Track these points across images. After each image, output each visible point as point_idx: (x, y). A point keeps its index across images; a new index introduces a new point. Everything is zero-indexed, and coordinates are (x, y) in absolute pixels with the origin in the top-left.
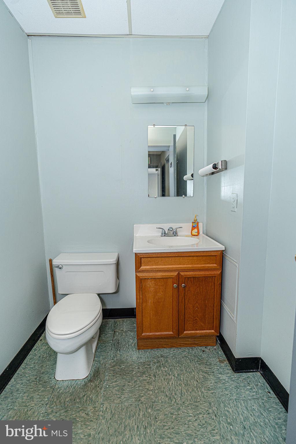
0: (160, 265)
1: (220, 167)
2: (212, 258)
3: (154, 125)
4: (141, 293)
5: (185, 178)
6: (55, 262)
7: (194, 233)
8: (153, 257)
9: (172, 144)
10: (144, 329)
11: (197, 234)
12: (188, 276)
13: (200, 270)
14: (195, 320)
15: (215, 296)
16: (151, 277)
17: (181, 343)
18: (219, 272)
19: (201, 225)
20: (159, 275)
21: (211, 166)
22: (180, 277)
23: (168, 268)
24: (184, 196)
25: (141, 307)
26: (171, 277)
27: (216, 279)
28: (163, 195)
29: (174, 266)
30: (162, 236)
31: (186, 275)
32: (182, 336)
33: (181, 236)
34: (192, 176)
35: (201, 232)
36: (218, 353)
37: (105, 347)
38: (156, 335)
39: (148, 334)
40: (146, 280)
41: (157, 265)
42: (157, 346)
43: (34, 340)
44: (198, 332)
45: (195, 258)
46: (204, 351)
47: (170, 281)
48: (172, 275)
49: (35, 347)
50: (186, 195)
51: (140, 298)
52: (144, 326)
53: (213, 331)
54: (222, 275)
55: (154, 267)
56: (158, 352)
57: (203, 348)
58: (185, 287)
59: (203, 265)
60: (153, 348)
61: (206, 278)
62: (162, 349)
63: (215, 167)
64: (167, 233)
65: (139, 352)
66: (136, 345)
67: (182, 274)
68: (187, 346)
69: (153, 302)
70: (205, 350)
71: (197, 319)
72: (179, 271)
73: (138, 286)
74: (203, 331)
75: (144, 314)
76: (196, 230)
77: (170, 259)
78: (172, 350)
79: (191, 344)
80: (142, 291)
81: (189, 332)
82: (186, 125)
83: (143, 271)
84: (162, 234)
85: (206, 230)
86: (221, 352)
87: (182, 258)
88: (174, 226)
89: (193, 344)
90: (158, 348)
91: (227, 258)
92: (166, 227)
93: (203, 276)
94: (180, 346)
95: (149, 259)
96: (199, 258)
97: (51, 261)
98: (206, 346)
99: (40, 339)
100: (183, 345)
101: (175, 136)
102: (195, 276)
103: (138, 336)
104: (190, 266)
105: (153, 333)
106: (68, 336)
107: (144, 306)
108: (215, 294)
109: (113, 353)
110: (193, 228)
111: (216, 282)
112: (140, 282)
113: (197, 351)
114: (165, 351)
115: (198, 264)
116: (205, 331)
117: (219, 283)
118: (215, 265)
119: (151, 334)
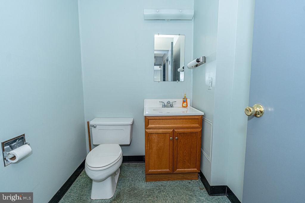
0: (161, 124)
1: (201, 60)
2: (195, 120)
3: (159, 34)
4: (148, 143)
5: (179, 70)
6: (91, 123)
7: (184, 106)
8: (157, 119)
9: (170, 49)
10: (150, 167)
11: (186, 106)
12: (180, 132)
13: (188, 128)
14: (184, 162)
15: (198, 146)
16: (155, 133)
17: (175, 178)
18: (200, 130)
19: (188, 101)
20: (161, 131)
21: (195, 60)
22: (174, 132)
23: (167, 127)
24: (177, 81)
25: (148, 153)
26: (168, 132)
27: (198, 134)
28: (164, 80)
29: (171, 125)
30: (163, 107)
31: (178, 132)
32: (175, 172)
33: (175, 107)
34: (183, 68)
35: (189, 105)
36: (199, 184)
37: (124, 180)
38: (158, 171)
39: (152, 170)
40: (152, 134)
41: (160, 125)
42: (158, 179)
43: (76, 175)
44: (186, 169)
45: (184, 120)
46: (189, 183)
47: (168, 135)
48: (169, 131)
49: (77, 180)
50: (179, 80)
51: (148, 146)
52: (150, 165)
53: (196, 169)
54: (202, 132)
55: (157, 126)
56: (159, 183)
57: (189, 181)
58: (177, 139)
59: (189, 125)
60: (156, 180)
61: (191, 133)
62: (162, 182)
63: (198, 61)
64: (166, 105)
65: (146, 183)
66: (145, 179)
67: (176, 130)
68: (179, 180)
69: (157, 149)
70: (191, 182)
71: (185, 161)
72: (174, 128)
73: (147, 138)
74: (189, 169)
75: (150, 157)
76: (185, 103)
77: (168, 120)
78: (169, 182)
79: (181, 178)
80: (149, 142)
81: (180, 170)
82: (179, 35)
83: (150, 128)
84: (163, 106)
85: (192, 104)
86: (201, 184)
87: (175, 120)
88: (171, 101)
89: (183, 178)
90: (159, 181)
91: (205, 120)
92: (165, 101)
93: (189, 132)
94: (174, 179)
95: (154, 120)
96: (187, 120)
97: (88, 123)
98: (191, 180)
99: (80, 175)
100: (176, 179)
101: (172, 43)
102: (184, 132)
103: (146, 172)
104: (181, 125)
105: (156, 170)
106: (101, 168)
107: (150, 152)
108: (198, 144)
109: (130, 183)
110: (184, 102)
111: (198, 137)
112: (148, 136)
113: (185, 182)
114: (164, 183)
115: (186, 124)
116: (191, 169)
117: (200, 137)
118: (197, 125)
119: (154, 171)
